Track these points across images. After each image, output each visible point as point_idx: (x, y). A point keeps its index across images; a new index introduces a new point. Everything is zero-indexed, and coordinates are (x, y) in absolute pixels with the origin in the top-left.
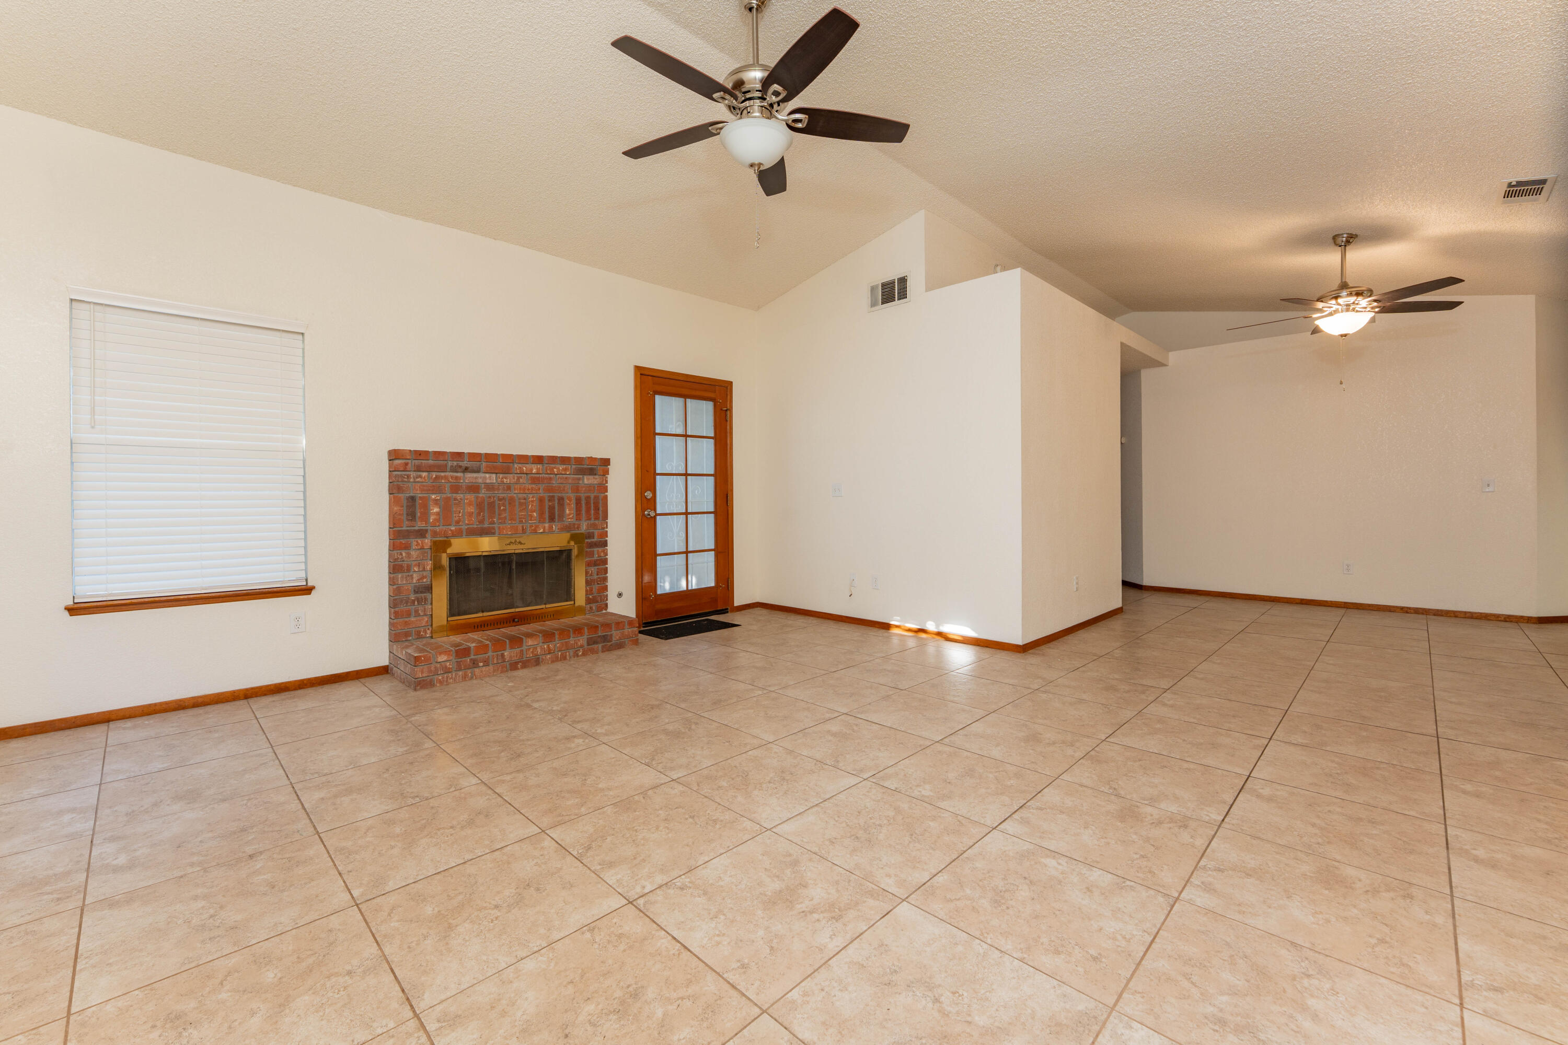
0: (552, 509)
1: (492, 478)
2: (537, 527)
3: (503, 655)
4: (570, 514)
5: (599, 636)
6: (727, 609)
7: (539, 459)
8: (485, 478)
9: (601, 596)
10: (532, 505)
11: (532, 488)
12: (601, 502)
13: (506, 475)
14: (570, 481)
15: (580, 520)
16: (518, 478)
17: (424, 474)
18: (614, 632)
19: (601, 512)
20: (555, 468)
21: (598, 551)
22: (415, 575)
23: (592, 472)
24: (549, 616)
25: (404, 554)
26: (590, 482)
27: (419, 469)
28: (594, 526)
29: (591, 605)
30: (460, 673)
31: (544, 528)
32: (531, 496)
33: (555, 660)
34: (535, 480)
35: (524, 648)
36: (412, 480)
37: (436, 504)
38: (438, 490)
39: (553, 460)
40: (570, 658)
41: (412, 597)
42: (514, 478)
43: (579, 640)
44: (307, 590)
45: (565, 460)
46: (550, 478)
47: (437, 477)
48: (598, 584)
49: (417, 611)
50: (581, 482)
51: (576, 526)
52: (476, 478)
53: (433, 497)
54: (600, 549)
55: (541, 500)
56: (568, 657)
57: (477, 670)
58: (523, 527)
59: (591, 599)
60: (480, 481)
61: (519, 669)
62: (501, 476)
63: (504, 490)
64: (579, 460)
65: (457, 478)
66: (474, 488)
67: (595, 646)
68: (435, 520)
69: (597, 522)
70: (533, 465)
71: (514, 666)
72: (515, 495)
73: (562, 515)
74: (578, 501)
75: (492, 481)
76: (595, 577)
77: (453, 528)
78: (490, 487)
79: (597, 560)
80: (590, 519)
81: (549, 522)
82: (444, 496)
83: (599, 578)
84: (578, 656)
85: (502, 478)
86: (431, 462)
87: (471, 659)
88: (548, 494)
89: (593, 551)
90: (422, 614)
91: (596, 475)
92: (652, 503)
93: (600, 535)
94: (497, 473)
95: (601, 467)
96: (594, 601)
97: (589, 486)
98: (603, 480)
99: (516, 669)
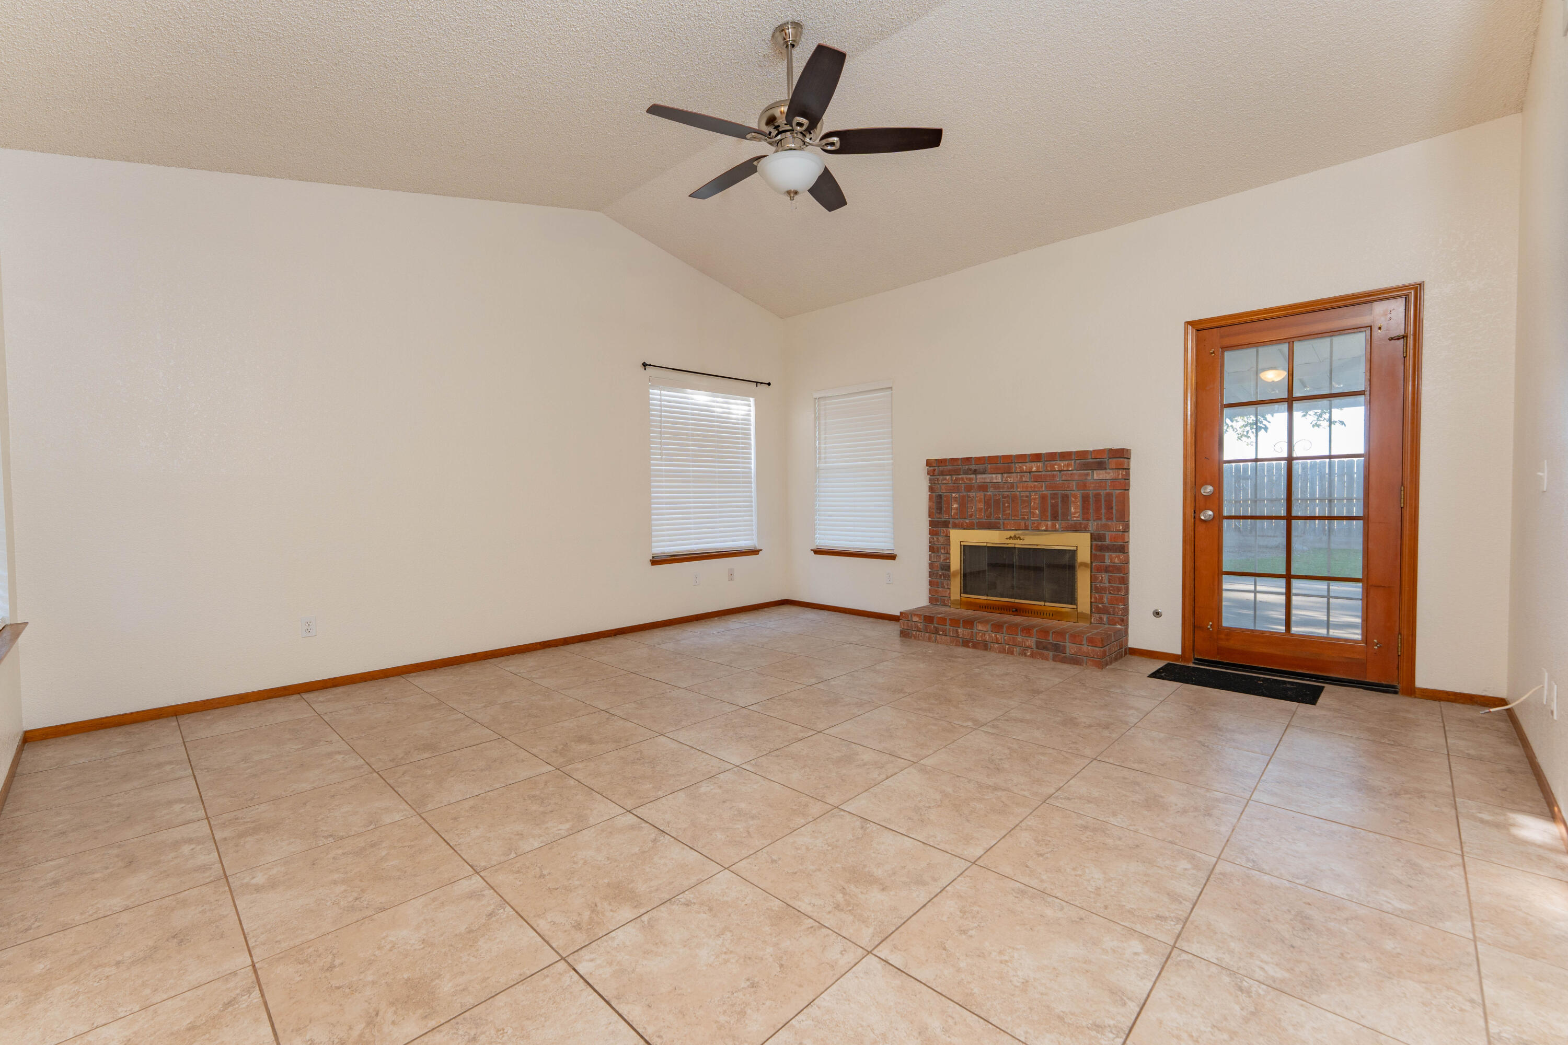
0: (1054, 506)
1: (997, 478)
2: (1039, 524)
3: (957, 631)
4: (1075, 513)
5: (1049, 643)
6: (1399, 688)
7: (1037, 457)
8: (992, 478)
9: (1114, 608)
10: (1034, 503)
11: (1034, 485)
12: (1117, 501)
13: (1010, 475)
14: (1076, 477)
15: (1088, 519)
16: (1021, 477)
17: (948, 477)
19: (1114, 511)
20: (1055, 464)
21: (1111, 556)
22: (942, 556)
23: (1103, 465)
24: (1048, 615)
25: (935, 539)
26: (1101, 477)
27: (942, 473)
28: (1106, 527)
30: (927, 635)
31: (1047, 526)
32: (1033, 494)
33: (1002, 651)
34: (1037, 478)
35: (975, 630)
36: (940, 482)
37: (956, 501)
38: (957, 489)
39: (1052, 456)
41: (940, 573)
42: (1017, 477)
43: (1027, 640)
44: (892, 557)
45: (1065, 456)
46: (1054, 476)
47: (956, 479)
48: (1110, 593)
49: (943, 584)
50: (1089, 478)
51: (1083, 526)
52: (985, 478)
53: (954, 495)
54: (1114, 555)
55: (1043, 498)
56: (1015, 653)
57: (938, 636)
58: (1025, 524)
59: (1099, 608)
60: (988, 481)
61: (970, 647)
62: (1005, 475)
63: (1008, 488)
64: (1082, 454)
65: (970, 479)
66: (983, 488)
68: (954, 514)
69: (1109, 523)
70: (1033, 464)
71: (965, 644)
72: (1018, 493)
73: (1066, 514)
74: (1085, 499)
75: (998, 481)
76: (1109, 585)
77: (967, 521)
78: (996, 486)
79: (1108, 566)
80: (1100, 519)
81: (1051, 520)
82: (961, 494)
83: (1111, 586)
85: (1007, 477)
86: (950, 467)
87: (934, 627)
88: (1051, 492)
89: (1104, 556)
90: (946, 587)
91: (1106, 469)
92: (1216, 500)
93: (1115, 538)
94: (1002, 474)
95: (1114, 460)
96: (1104, 611)
97: (1101, 483)
98: (1119, 475)
99: (968, 647)
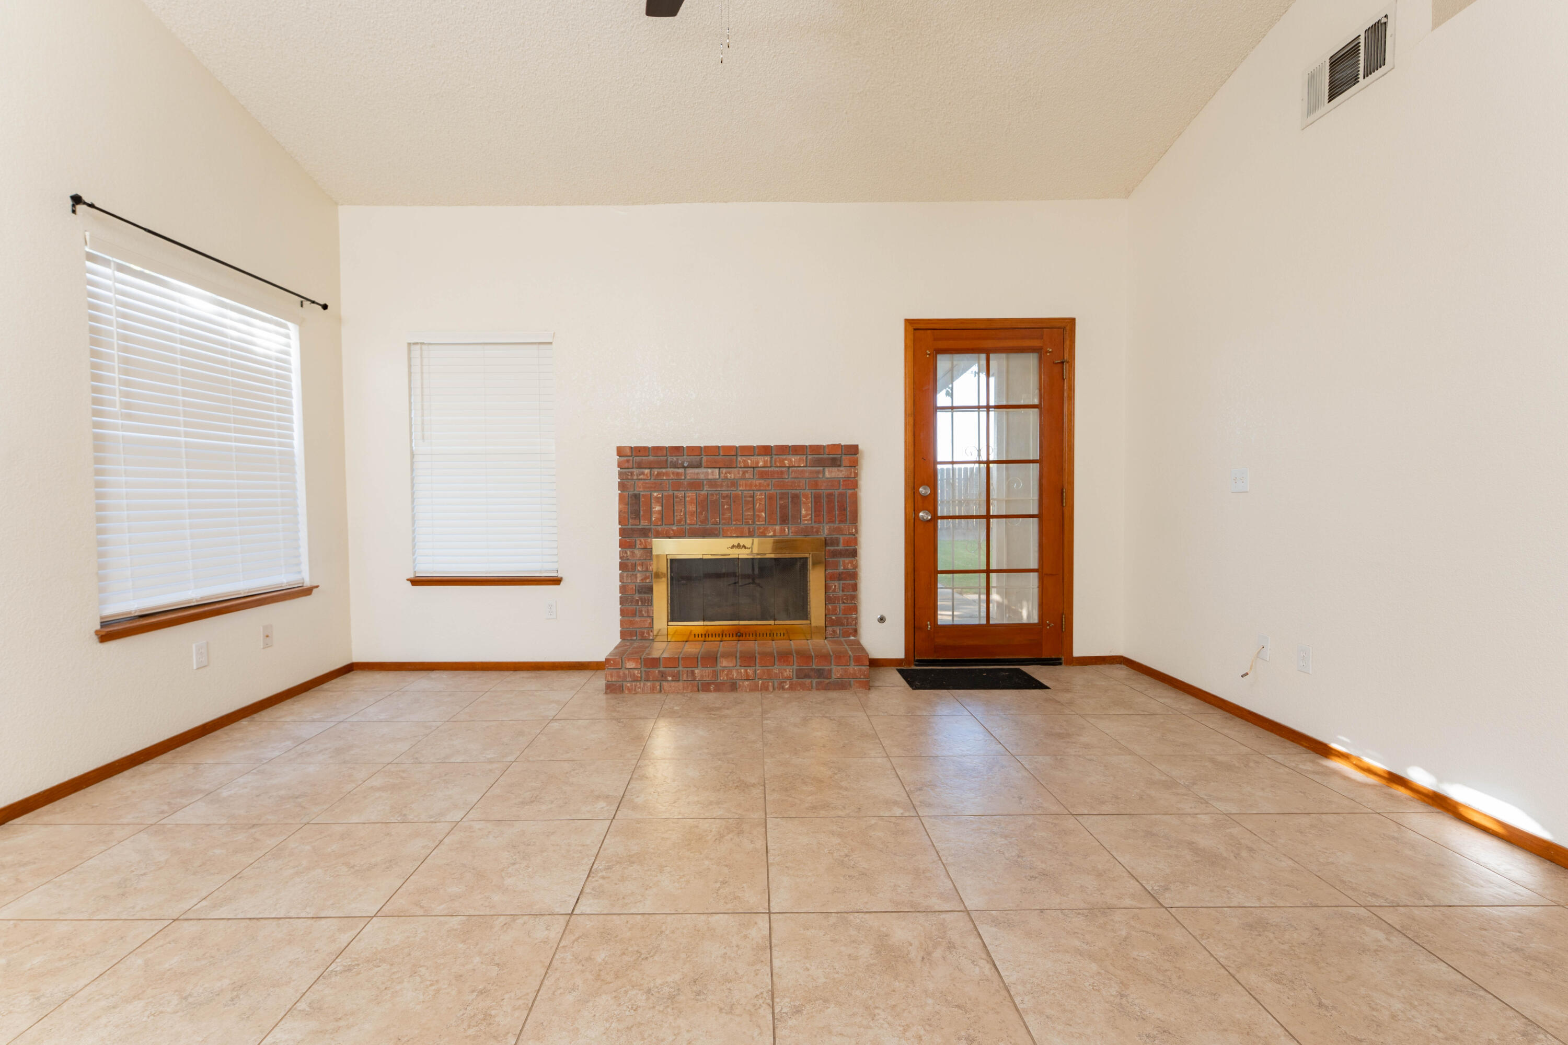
0: (783, 508)
1: (714, 474)
2: (766, 529)
3: (693, 673)
4: (806, 516)
5: (812, 670)
6: (1060, 659)
7: (766, 450)
8: (707, 473)
9: (847, 619)
10: (760, 504)
11: (760, 484)
12: (848, 500)
13: (730, 470)
14: (807, 475)
15: (820, 522)
16: (744, 473)
17: (647, 471)
18: (834, 667)
19: (848, 514)
20: (786, 459)
21: (844, 561)
22: (639, 575)
23: (835, 463)
24: (779, 635)
25: (629, 553)
26: (833, 475)
27: (640, 466)
28: (839, 531)
29: (833, 628)
30: (649, 684)
31: (775, 531)
32: (759, 493)
33: (754, 689)
34: (763, 475)
35: (719, 668)
36: (635, 477)
37: (658, 502)
38: (657, 487)
39: (784, 450)
40: (774, 689)
41: (637, 597)
42: (739, 473)
43: (785, 670)
44: (556, 581)
45: (797, 450)
46: (782, 472)
47: (659, 474)
48: (844, 603)
49: (641, 611)
50: (821, 476)
51: (815, 530)
52: (698, 474)
53: (655, 494)
54: (847, 560)
55: (771, 498)
56: (771, 689)
57: (665, 684)
58: (749, 529)
59: (834, 620)
60: (702, 476)
61: (711, 691)
62: (724, 470)
63: (728, 487)
64: (816, 449)
65: (678, 474)
66: (696, 485)
67: (807, 681)
68: (656, 519)
69: (842, 525)
70: (759, 457)
71: (705, 687)
72: (740, 493)
73: (797, 516)
74: (817, 499)
75: (714, 477)
76: (841, 594)
77: (675, 528)
78: (713, 483)
79: (842, 572)
80: (833, 522)
81: (780, 524)
82: (665, 493)
83: (843, 595)
84: (783, 688)
85: (726, 473)
86: (651, 458)
87: (659, 671)
88: (780, 491)
89: (839, 561)
90: (645, 615)
91: (840, 466)
92: (931, 502)
93: (847, 542)
94: (720, 468)
95: (848, 456)
96: (838, 623)
97: (831, 480)
98: (851, 473)
99: (709, 690)
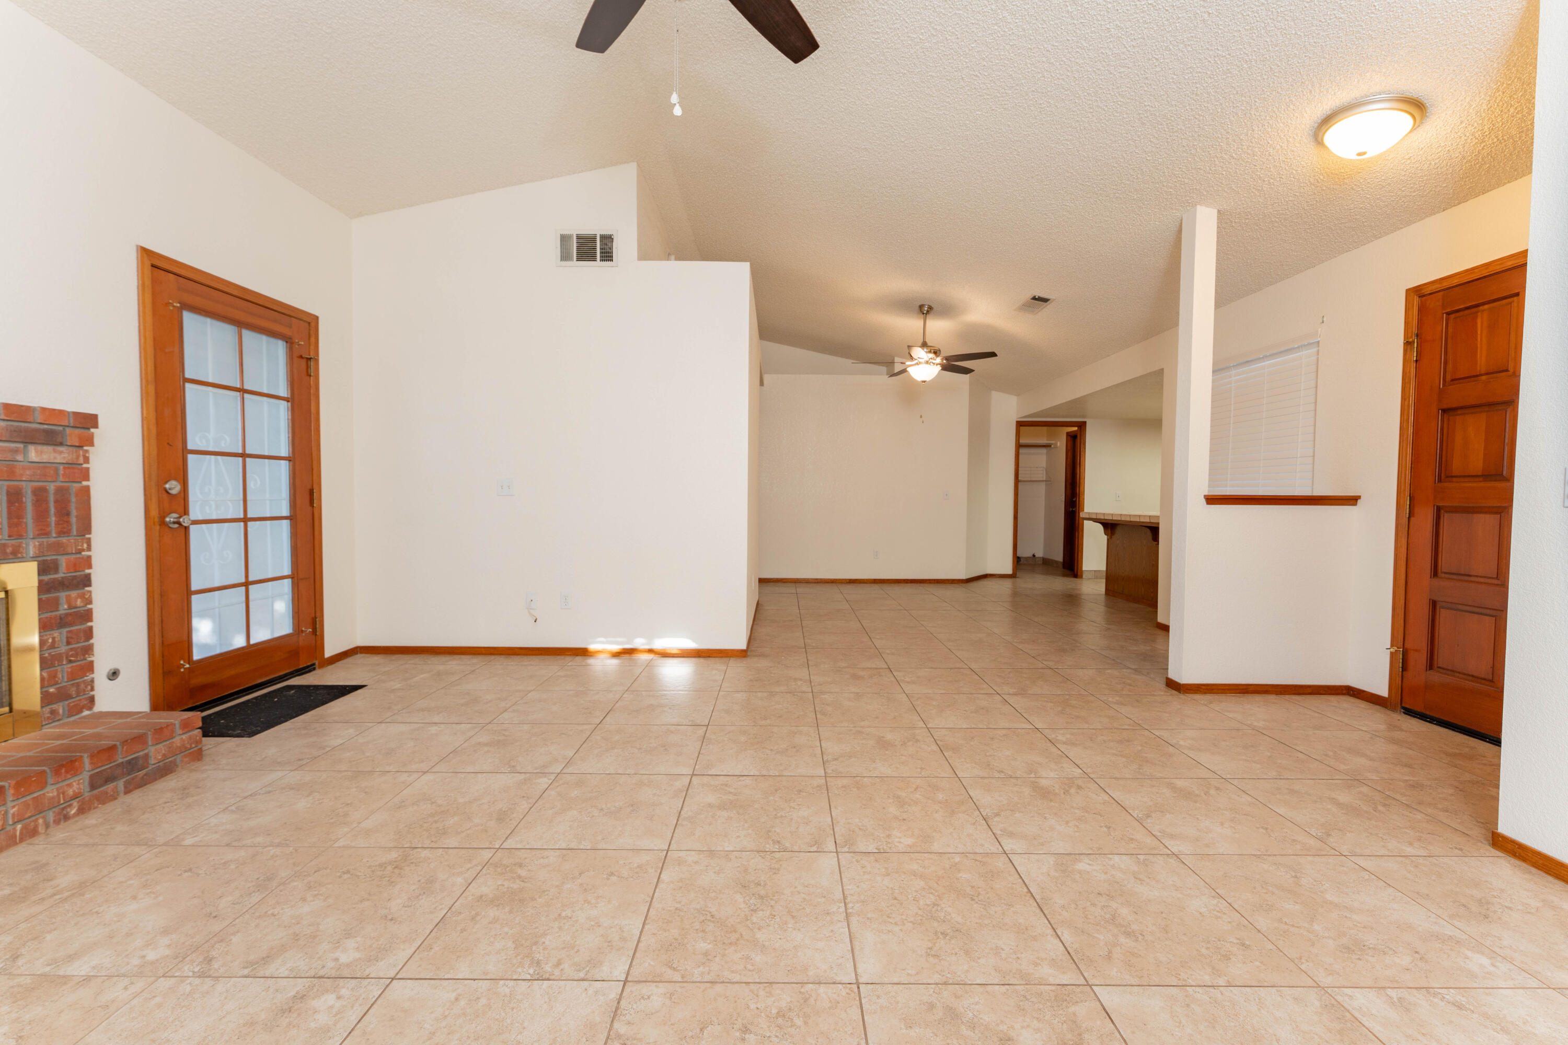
5: (118, 765)
6: (314, 664)
9: (78, 685)
12: (73, 499)
15: (20, 536)
18: (152, 750)
19: (73, 520)
21: (68, 597)
23: (51, 438)
26: (45, 458)
28: (59, 548)
29: (54, 706)
40: (47, 826)
43: (68, 786)
48: (71, 661)
50: (21, 458)
51: (9, 550)
54: (74, 594)
56: (41, 829)
59: (52, 694)
64: (19, 413)
67: (109, 787)
69: (64, 540)
74: (14, 496)
76: (63, 649)
79: (67, 615)
80: (47, 534)
83: (72, 649)
84: (66, 818)
89: (58, 599)
91: (61, 444)
92: (182, 502)
93: (75, 565)
95: (77, 431)
96: (62, 696)
97: (44, 467)
98: (78, 457)
